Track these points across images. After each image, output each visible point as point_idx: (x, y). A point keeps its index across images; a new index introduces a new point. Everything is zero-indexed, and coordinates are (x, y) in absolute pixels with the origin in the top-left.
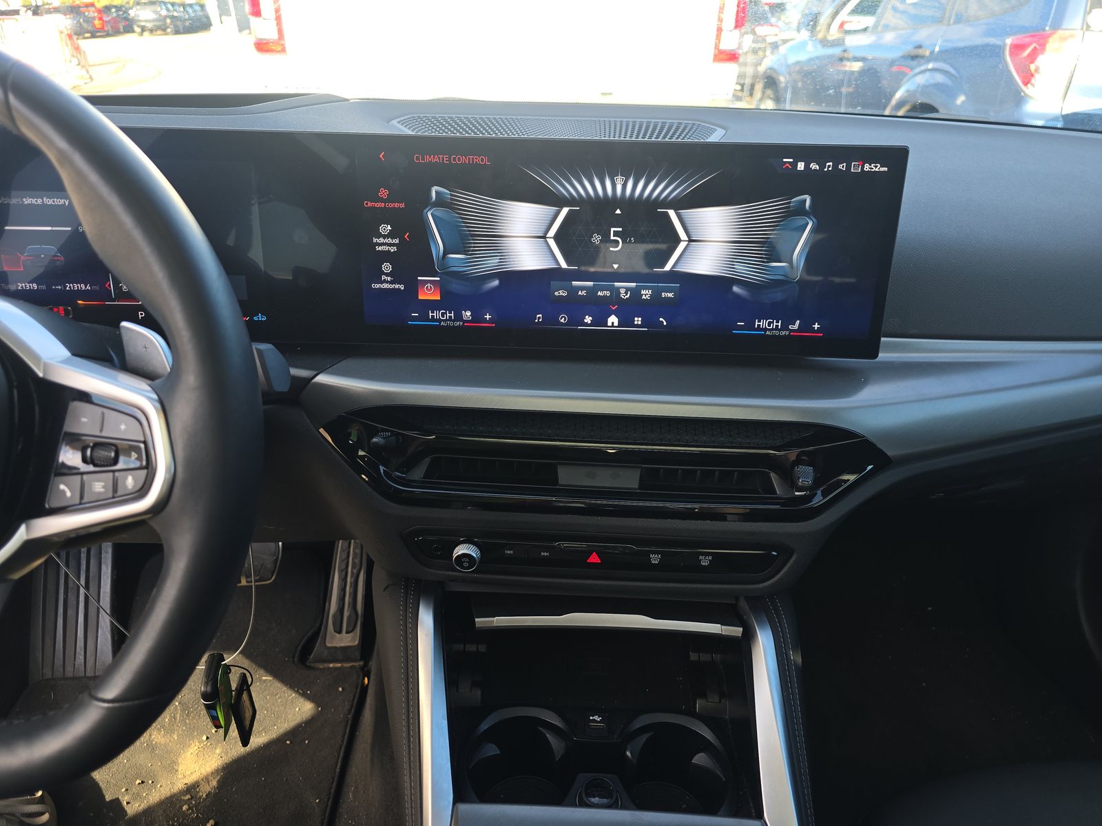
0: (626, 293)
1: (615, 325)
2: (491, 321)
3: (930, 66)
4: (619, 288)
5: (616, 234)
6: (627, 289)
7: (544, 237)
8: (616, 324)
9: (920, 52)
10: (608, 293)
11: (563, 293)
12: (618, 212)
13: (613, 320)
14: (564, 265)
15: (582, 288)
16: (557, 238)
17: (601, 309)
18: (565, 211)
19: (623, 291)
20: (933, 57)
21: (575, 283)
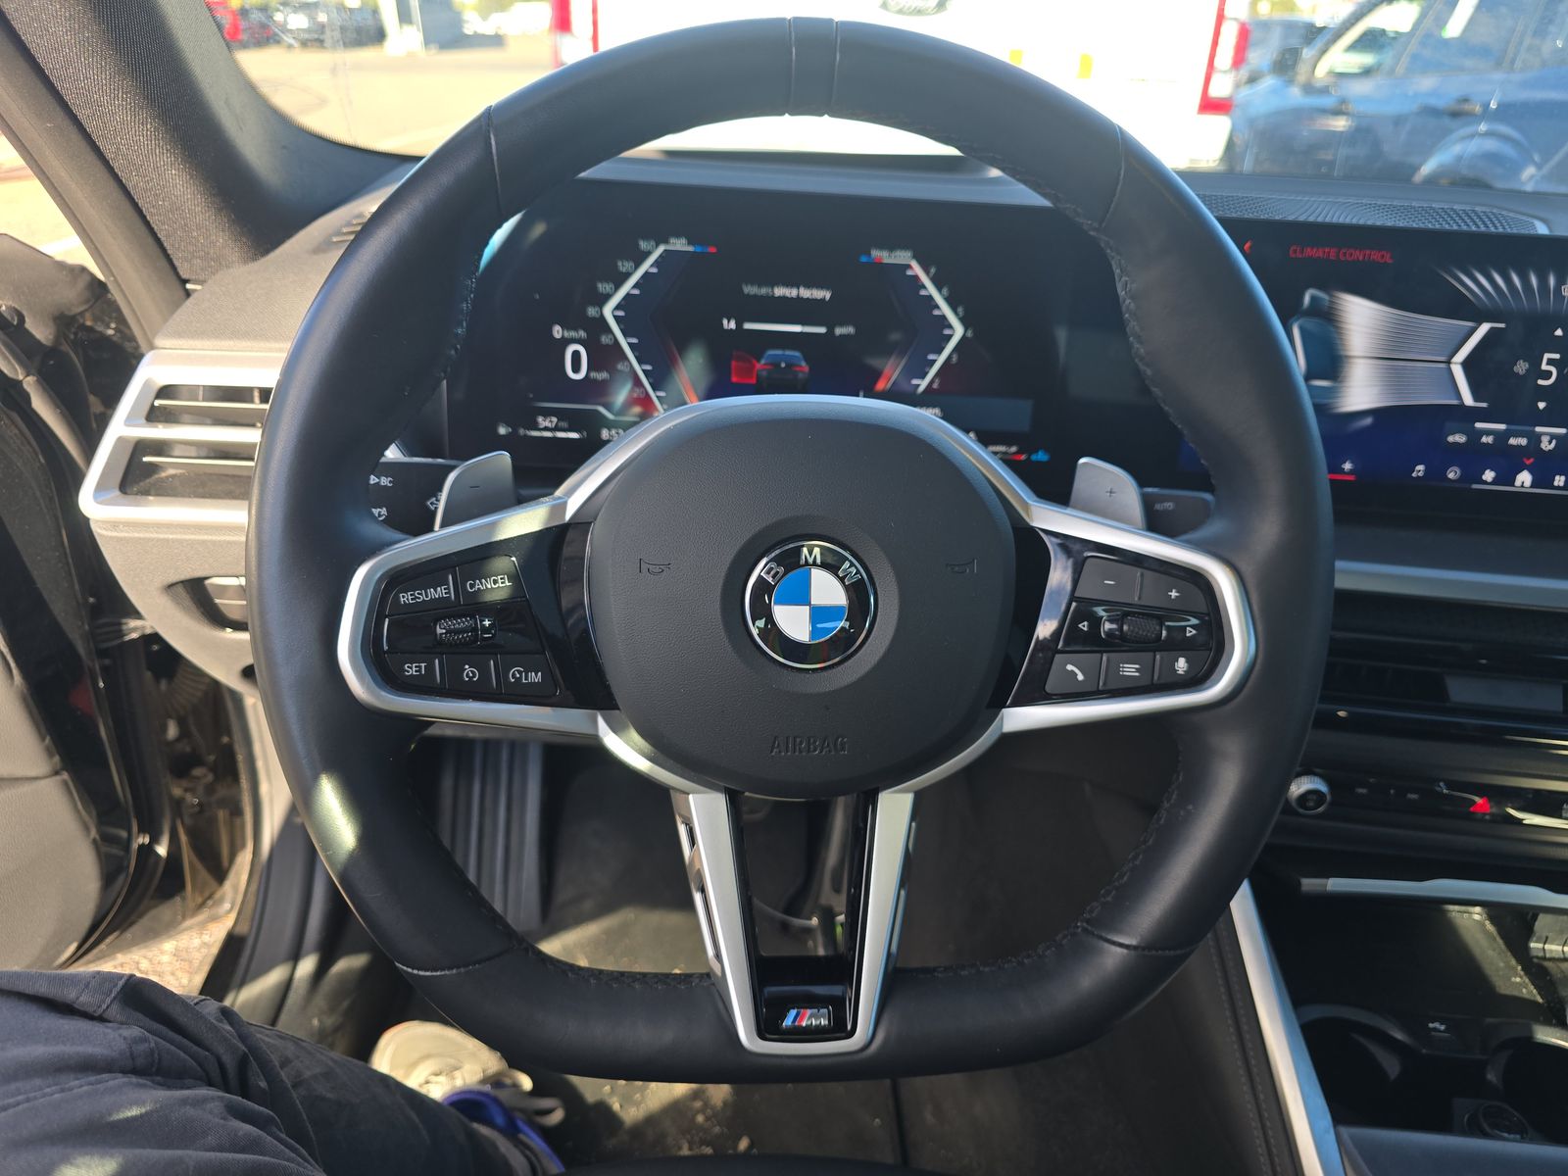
0: (1550, 442)
1: (1525, 485)
2: (1351, 472)
3: (1483, 127)
4: (1540, 435)
5: (1550, 362)
6: (1553, 437)
7: (1449, 362)
8: (1528, 483)
9: (1467, 107)
10: (1523, 441)
11: (1459, 438)
12: (1559, 332)
13: (1524, 478)
14: (1468, 400)
15: (1488, 432)
16: (1467, 365)
17: (1509, 462)
18: (1485, 328)
19: (1545, 440)
20: (1486, 114)
21: (1478, 425)
